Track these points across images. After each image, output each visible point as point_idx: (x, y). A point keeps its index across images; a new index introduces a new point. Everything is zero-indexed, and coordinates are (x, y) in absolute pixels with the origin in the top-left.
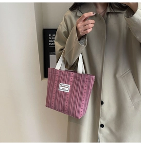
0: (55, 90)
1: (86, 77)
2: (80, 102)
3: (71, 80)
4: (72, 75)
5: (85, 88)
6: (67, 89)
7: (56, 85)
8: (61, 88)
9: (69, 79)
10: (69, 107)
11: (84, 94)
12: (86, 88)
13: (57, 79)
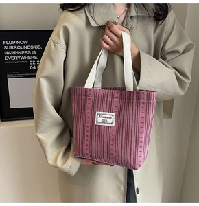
0: (89, 124)
1: (142, 96)
2: (136, 141)
3: (115, 104)
4: (116, 95)
5: (141, 115)
6: (110, 121)
7: (88, 115)
8: (100, 120)
9: (112, 103)
10: (117, 152)
11: (141, 125)
12: (144, 115)
13: (89, 106)
